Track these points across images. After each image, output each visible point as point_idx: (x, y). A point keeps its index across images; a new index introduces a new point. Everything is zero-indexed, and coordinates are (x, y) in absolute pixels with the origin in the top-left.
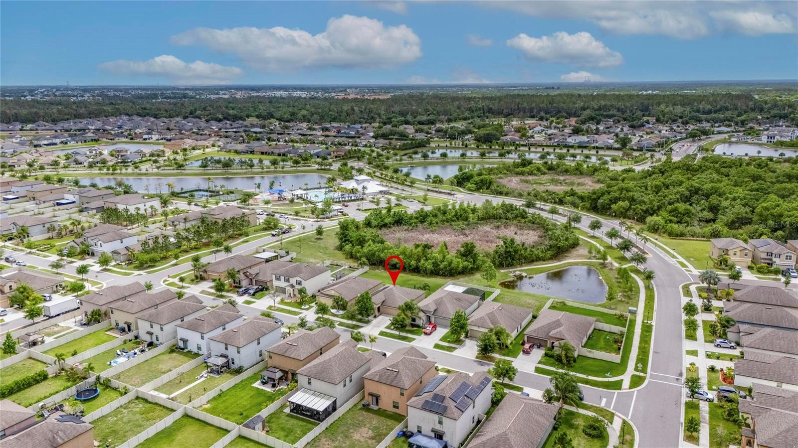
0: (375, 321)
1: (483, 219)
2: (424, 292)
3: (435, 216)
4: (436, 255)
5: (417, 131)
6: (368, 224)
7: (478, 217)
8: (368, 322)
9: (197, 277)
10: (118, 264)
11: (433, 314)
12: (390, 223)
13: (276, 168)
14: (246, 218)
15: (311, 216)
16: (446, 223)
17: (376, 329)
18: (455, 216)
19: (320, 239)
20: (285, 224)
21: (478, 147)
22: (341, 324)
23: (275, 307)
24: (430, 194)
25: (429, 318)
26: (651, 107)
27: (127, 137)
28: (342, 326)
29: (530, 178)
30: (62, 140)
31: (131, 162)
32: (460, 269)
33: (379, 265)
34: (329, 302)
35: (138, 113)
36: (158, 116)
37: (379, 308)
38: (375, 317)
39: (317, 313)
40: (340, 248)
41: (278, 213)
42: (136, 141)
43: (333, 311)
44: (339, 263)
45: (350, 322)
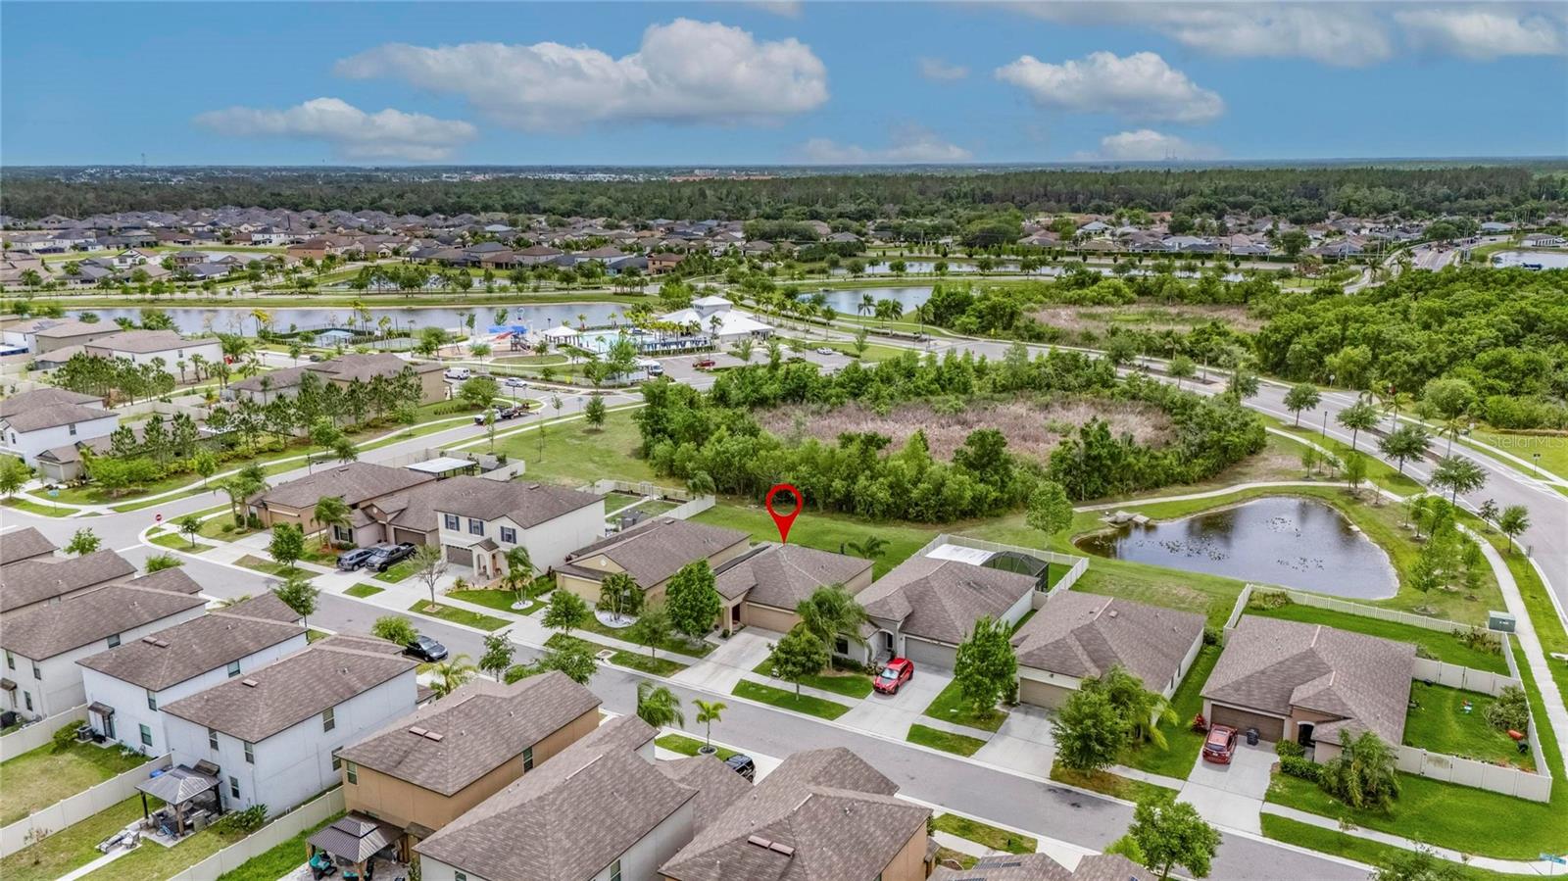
0: (724, 650)
1: (1005, 389)
2: (869, 562)
3: (888, 380)
4: (896, 463)
5: (835, 230)
6: (721, 398)
7: (994, 383)
8: (702, 652)
9: (239, 519)
10: (50, 488)
11: (902, 630)
12: (775, 398)
13: (520, 290)
14: (412, 381)
15: (583, 381)
16: (914, 399)
17: (725, 673)
18: (937, 380)
19: (597, 431)
20: (514, 399)
21: (970, 256)
22: (621, 658)
23: (434, 604)
24: (869, 339)
25: (889, 640)
26: (1322, 191)
27: (218, 239)
28: (623, 663)
29: (1099, 310)
30: (77, 241)
31: (203, 278)
32: (965, 502)
33: (744, 493)
34: (587, 592)
35: (264, 202)
36: (300, 208)
37: (736, 611)
38: (725, 636)
39: (550, 622)
40: (645, 453)
41: (504, 375)
42: (235, 246)
43: (604, 617)
44: (637, 487)
45: (646, 651)
